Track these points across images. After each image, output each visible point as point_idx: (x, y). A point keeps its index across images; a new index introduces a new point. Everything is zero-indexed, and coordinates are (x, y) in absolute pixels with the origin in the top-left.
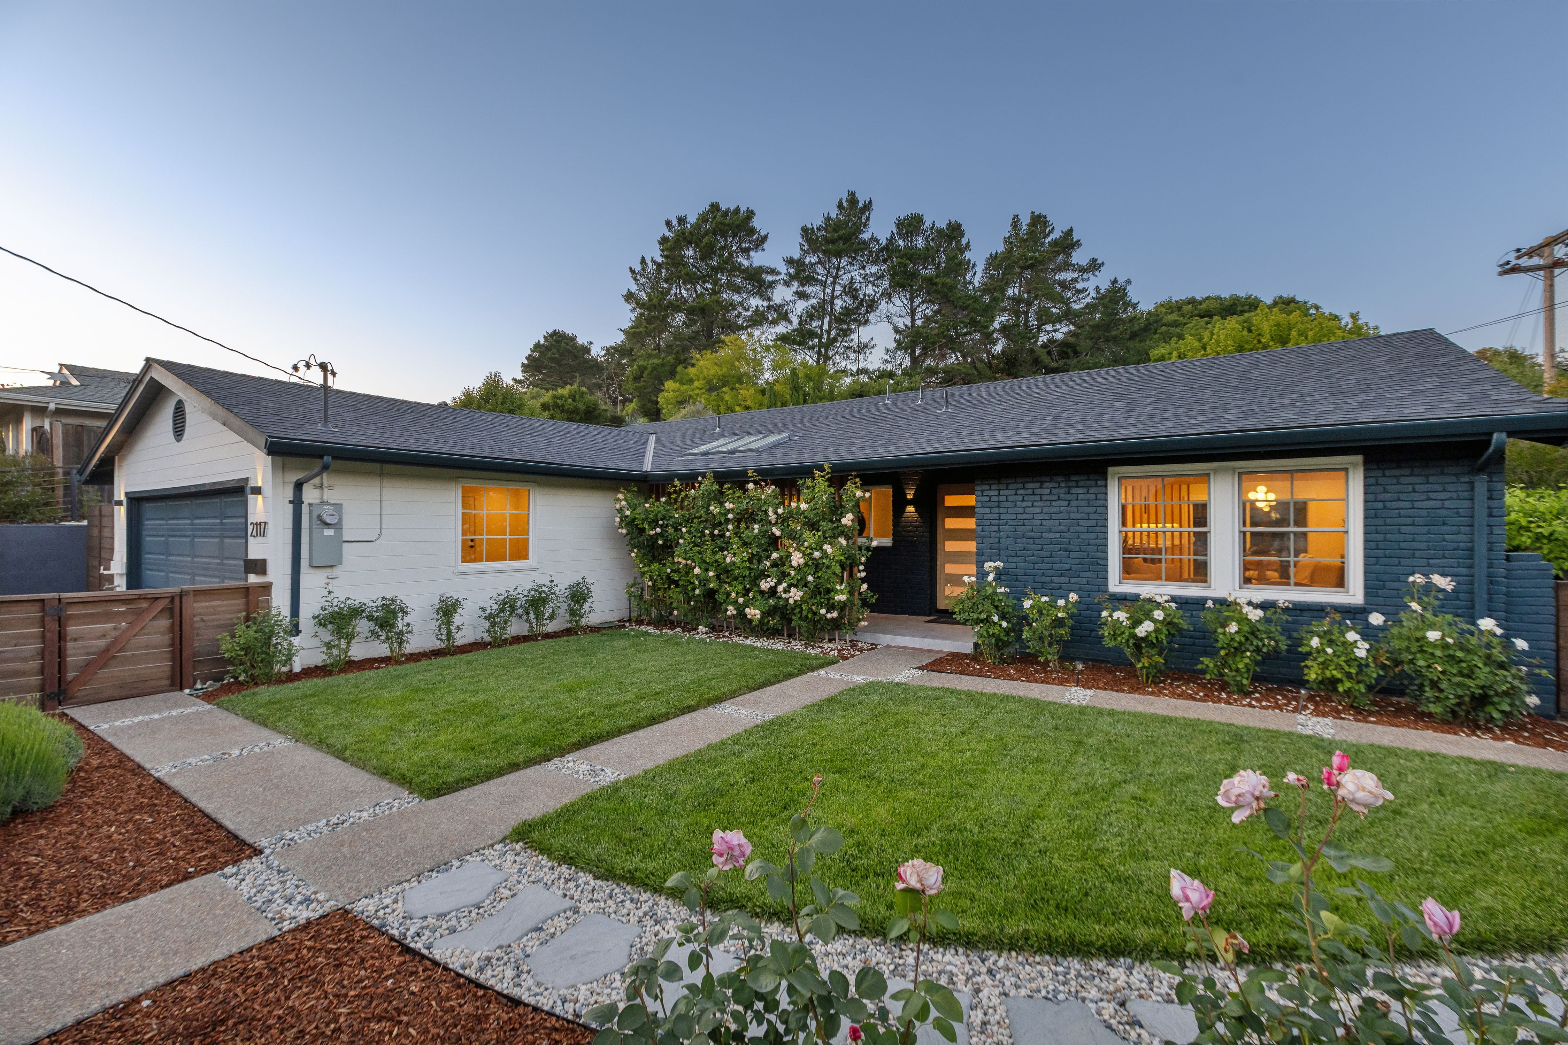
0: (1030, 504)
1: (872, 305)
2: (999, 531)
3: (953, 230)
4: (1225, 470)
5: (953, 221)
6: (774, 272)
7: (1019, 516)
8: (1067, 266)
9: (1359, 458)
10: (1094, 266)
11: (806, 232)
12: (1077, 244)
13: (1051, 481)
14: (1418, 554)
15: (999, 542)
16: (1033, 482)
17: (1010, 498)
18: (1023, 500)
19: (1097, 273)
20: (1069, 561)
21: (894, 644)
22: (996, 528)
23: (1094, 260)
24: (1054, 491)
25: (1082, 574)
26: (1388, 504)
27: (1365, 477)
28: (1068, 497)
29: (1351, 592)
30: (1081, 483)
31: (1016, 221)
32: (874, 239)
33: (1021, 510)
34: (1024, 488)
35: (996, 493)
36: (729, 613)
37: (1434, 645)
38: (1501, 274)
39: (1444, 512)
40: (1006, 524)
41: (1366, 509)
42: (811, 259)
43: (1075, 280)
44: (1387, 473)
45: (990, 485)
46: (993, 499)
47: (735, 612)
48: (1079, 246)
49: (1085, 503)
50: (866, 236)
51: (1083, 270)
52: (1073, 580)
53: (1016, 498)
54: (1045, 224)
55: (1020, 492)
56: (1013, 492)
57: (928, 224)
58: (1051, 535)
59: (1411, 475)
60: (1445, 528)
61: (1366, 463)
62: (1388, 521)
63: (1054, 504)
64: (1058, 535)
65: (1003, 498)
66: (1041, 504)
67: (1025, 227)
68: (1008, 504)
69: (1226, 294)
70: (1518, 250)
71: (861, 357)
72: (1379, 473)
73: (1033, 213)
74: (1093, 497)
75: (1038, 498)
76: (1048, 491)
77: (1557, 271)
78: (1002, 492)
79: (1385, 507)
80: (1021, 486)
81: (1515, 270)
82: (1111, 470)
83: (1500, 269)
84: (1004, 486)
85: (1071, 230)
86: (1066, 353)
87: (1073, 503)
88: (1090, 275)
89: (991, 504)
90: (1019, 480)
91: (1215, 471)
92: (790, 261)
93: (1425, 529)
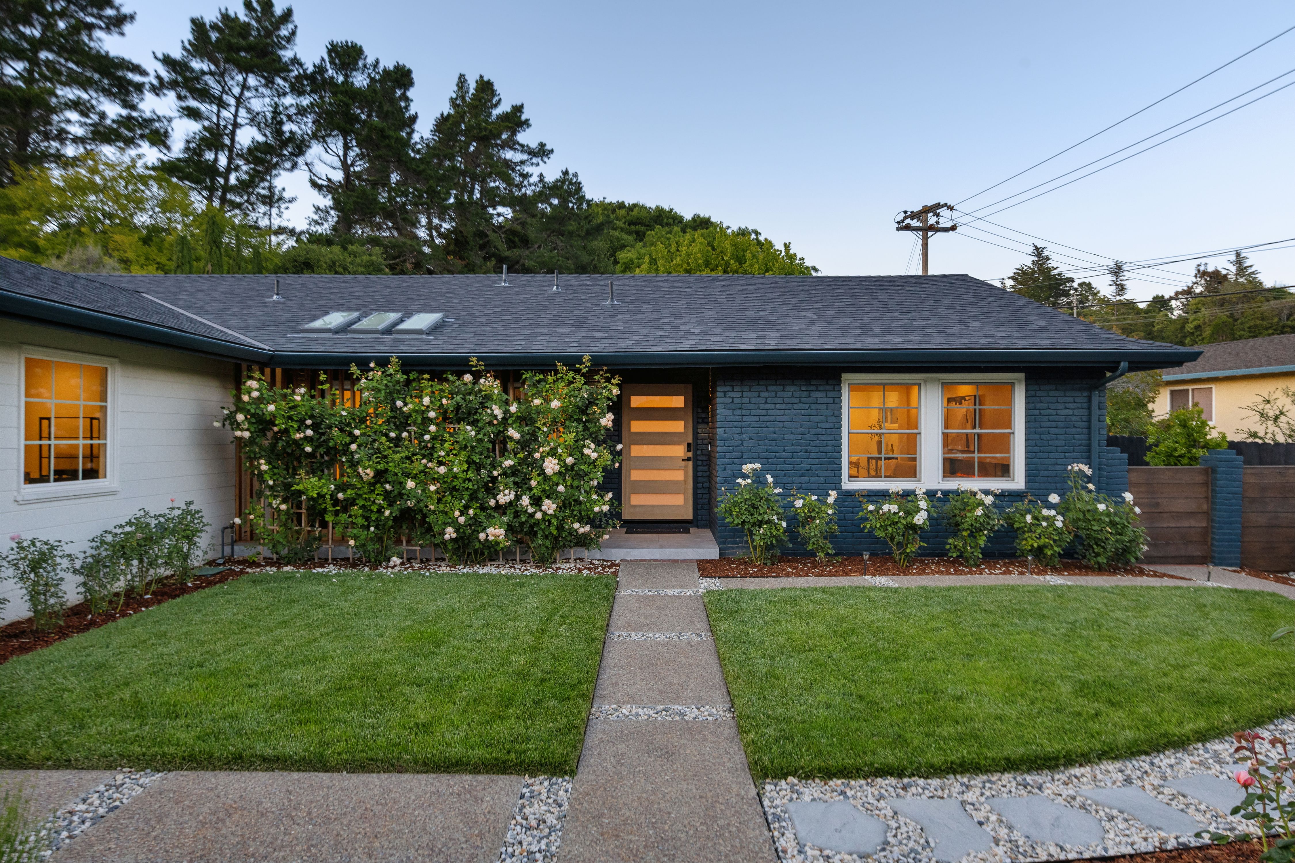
0: (772, 406)
1: (300, 148)
2: (741, 433)
3: (402, 75)
4: (933, 380)
5: (401, 63)
6: (137, 69)
7: (762, 418)
8: (511, 144)
9: (1022, 376)
10: (542, 152)
11: (198, 25)
12: (527, 123)
13: (793, 384)
14: (1059, 449)
15: (742, 445)
16: (775, 385)
17: (753, 400)
18: (766, 403)
19: (546, 159)
20: (809, 461)
21: (629, 558)
22: (739, 430)
23: (542, 145)
24: (796, 394)
25: (821, 474)
26: (1043, 412)
27: (1027, 391)
28: (809, 400)
29: (1016, 481)
30: (820, 388)
31: (462, 81)
32: (295, 61)
33: (764, 412)
34: (767, 390)
35: (739, 395)
36: (447, 537)
37: (1102, 513)
38: (898, 229)
39: (1073, 418)
40: (749, 426)
41: (1027, 416)
42: (197, 65)
43: (522, 162)
44: (1042, 387)
45: (733, 386)
46: (735, 400)
47: (454, 535)
48: (529, 126)
49: (824, 407)
50: (287, 54)
51: (532, 153)
52: (812, 480)
53: (758, 399)
54: (493, 93)
55: (763, 394)
56: (756, 394)
57: (370, 60)
58: (792, 437)
59: (1056, 390)
60: (1074, 430)
61: (1027, 380)
62: (1042, 424)
63: (795, 406)
64: (799, 437)
65: (746, 400)
66: (783, 406)
67: (472, 91)
68: (751, 406)
69: (651, 204)
70: (905, 212)
71: (274, 211)
72: (1036, 387)
73: (481, 77)
74: (831, 400)
75: (780, 400)
76: (790, 394)
77: (930, 234)
78: (745, 394)
79: (1040, 414)
80: (764, 388)
81: (908, 228)
82: (844, 376)
83: (897, 225)
84: (747, 388)
85: (522, 106)
86: (513, 242)
87: (813, 406)
88: (539, 160)
89: (733, 406)
90: (762, 382)
91: (925, 381)
92: (167, 61)
93: (1062, 431)
